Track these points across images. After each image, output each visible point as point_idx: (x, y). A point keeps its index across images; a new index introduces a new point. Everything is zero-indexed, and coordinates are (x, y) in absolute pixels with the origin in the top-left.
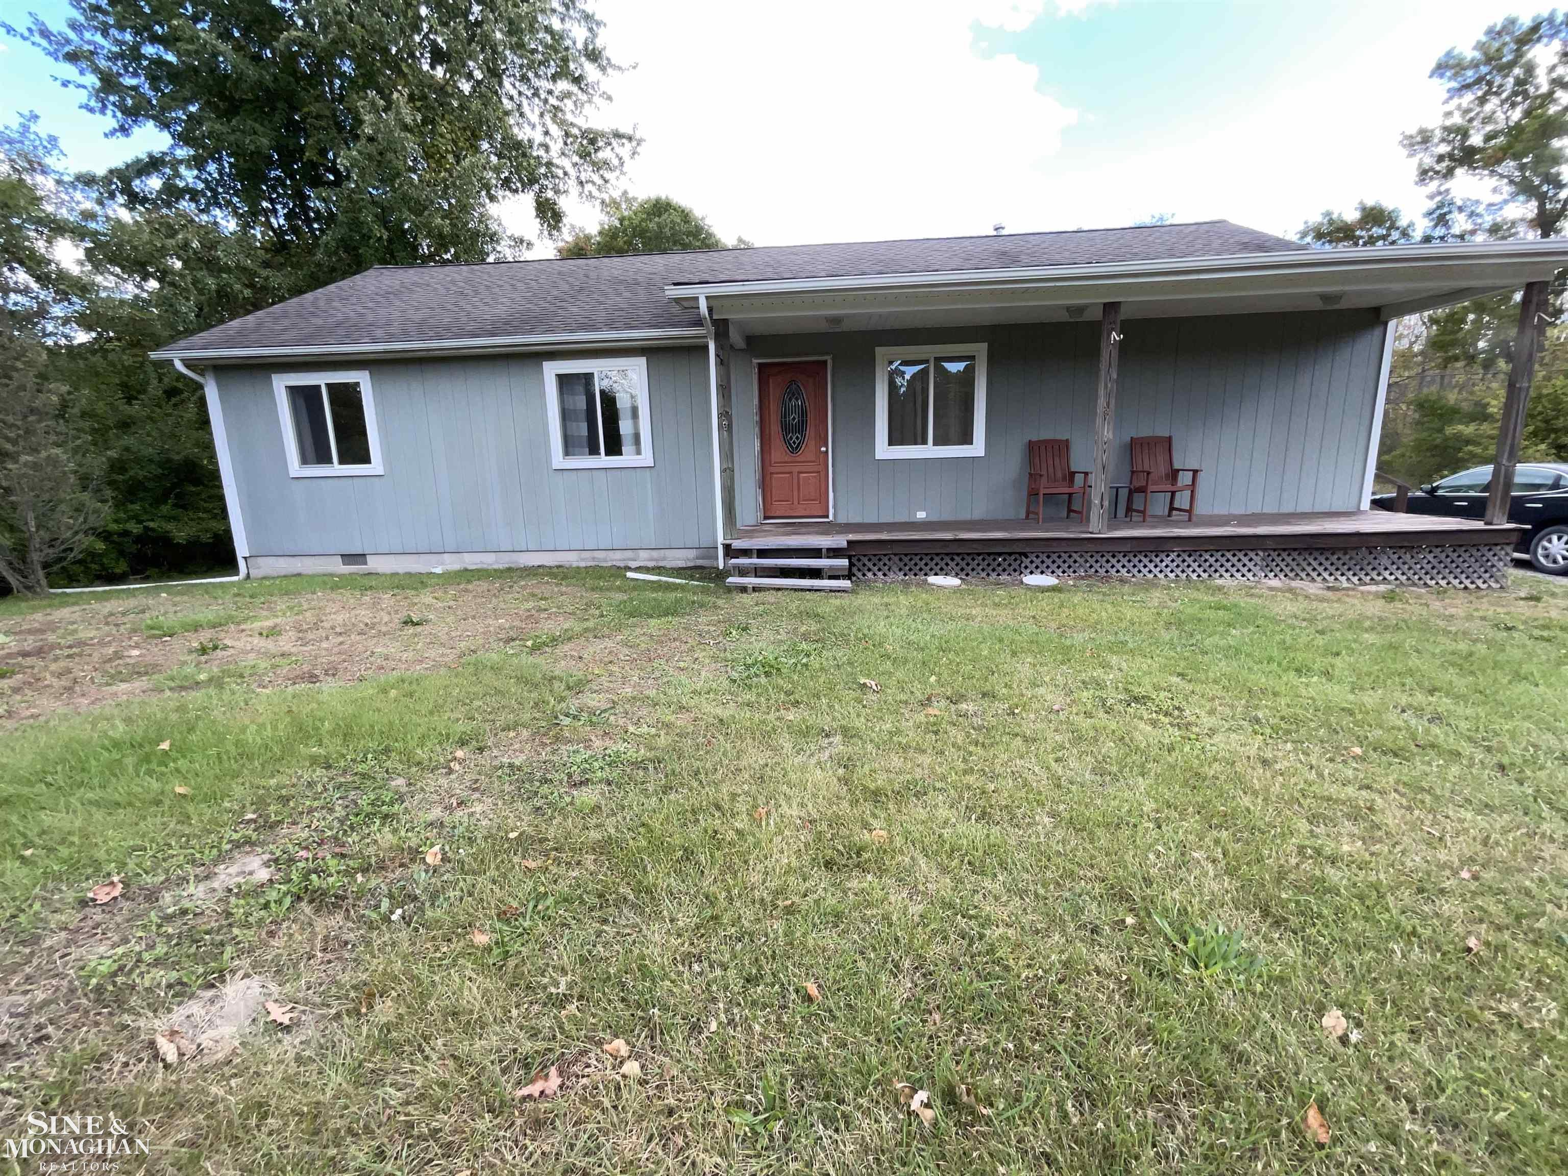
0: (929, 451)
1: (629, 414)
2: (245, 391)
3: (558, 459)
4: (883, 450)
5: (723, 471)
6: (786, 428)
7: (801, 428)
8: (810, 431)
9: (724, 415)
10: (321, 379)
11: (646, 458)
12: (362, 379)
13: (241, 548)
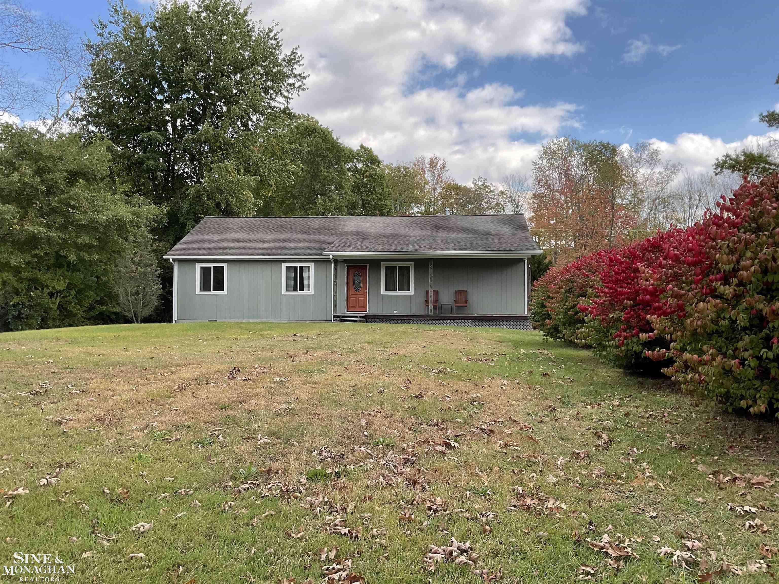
0: (397, 293)
1: (307, 278)
2: (187, 268)
3: (284, 292)
4: (384, 292)
5: (334, 296)
6: (355, 284)
7: (359, 285)
8: (362, 285)
9: (335, 282)
10: (212, 265)
11: (312, 292)
12: (225, 265)
13: (175, 317)
